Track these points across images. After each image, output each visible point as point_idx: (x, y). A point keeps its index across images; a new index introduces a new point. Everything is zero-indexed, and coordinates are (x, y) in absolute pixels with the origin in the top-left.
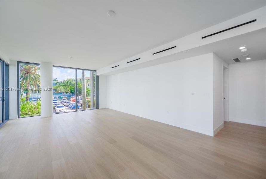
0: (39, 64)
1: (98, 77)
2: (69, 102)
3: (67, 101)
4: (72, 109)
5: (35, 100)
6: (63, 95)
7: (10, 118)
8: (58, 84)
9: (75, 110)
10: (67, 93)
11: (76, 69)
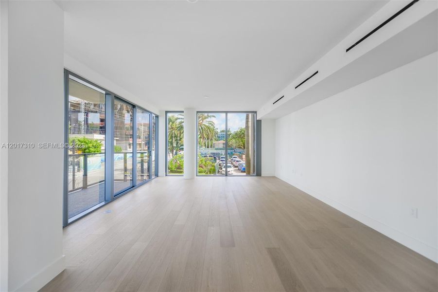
0: (183, 112)
1: (259, 122)
2: (240, 161)
3: (238, 159)
4: (242, 172)
5: (205, 156)
6: (235, 152)
7: (159, 174)
8: (231, 136)
9: (245, 174)
10: (240, 148)
11: (227, 112)
